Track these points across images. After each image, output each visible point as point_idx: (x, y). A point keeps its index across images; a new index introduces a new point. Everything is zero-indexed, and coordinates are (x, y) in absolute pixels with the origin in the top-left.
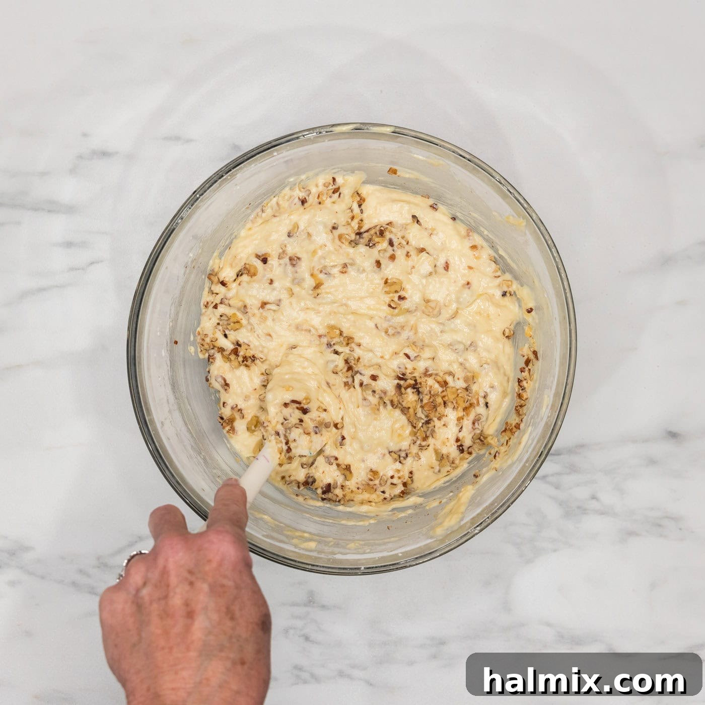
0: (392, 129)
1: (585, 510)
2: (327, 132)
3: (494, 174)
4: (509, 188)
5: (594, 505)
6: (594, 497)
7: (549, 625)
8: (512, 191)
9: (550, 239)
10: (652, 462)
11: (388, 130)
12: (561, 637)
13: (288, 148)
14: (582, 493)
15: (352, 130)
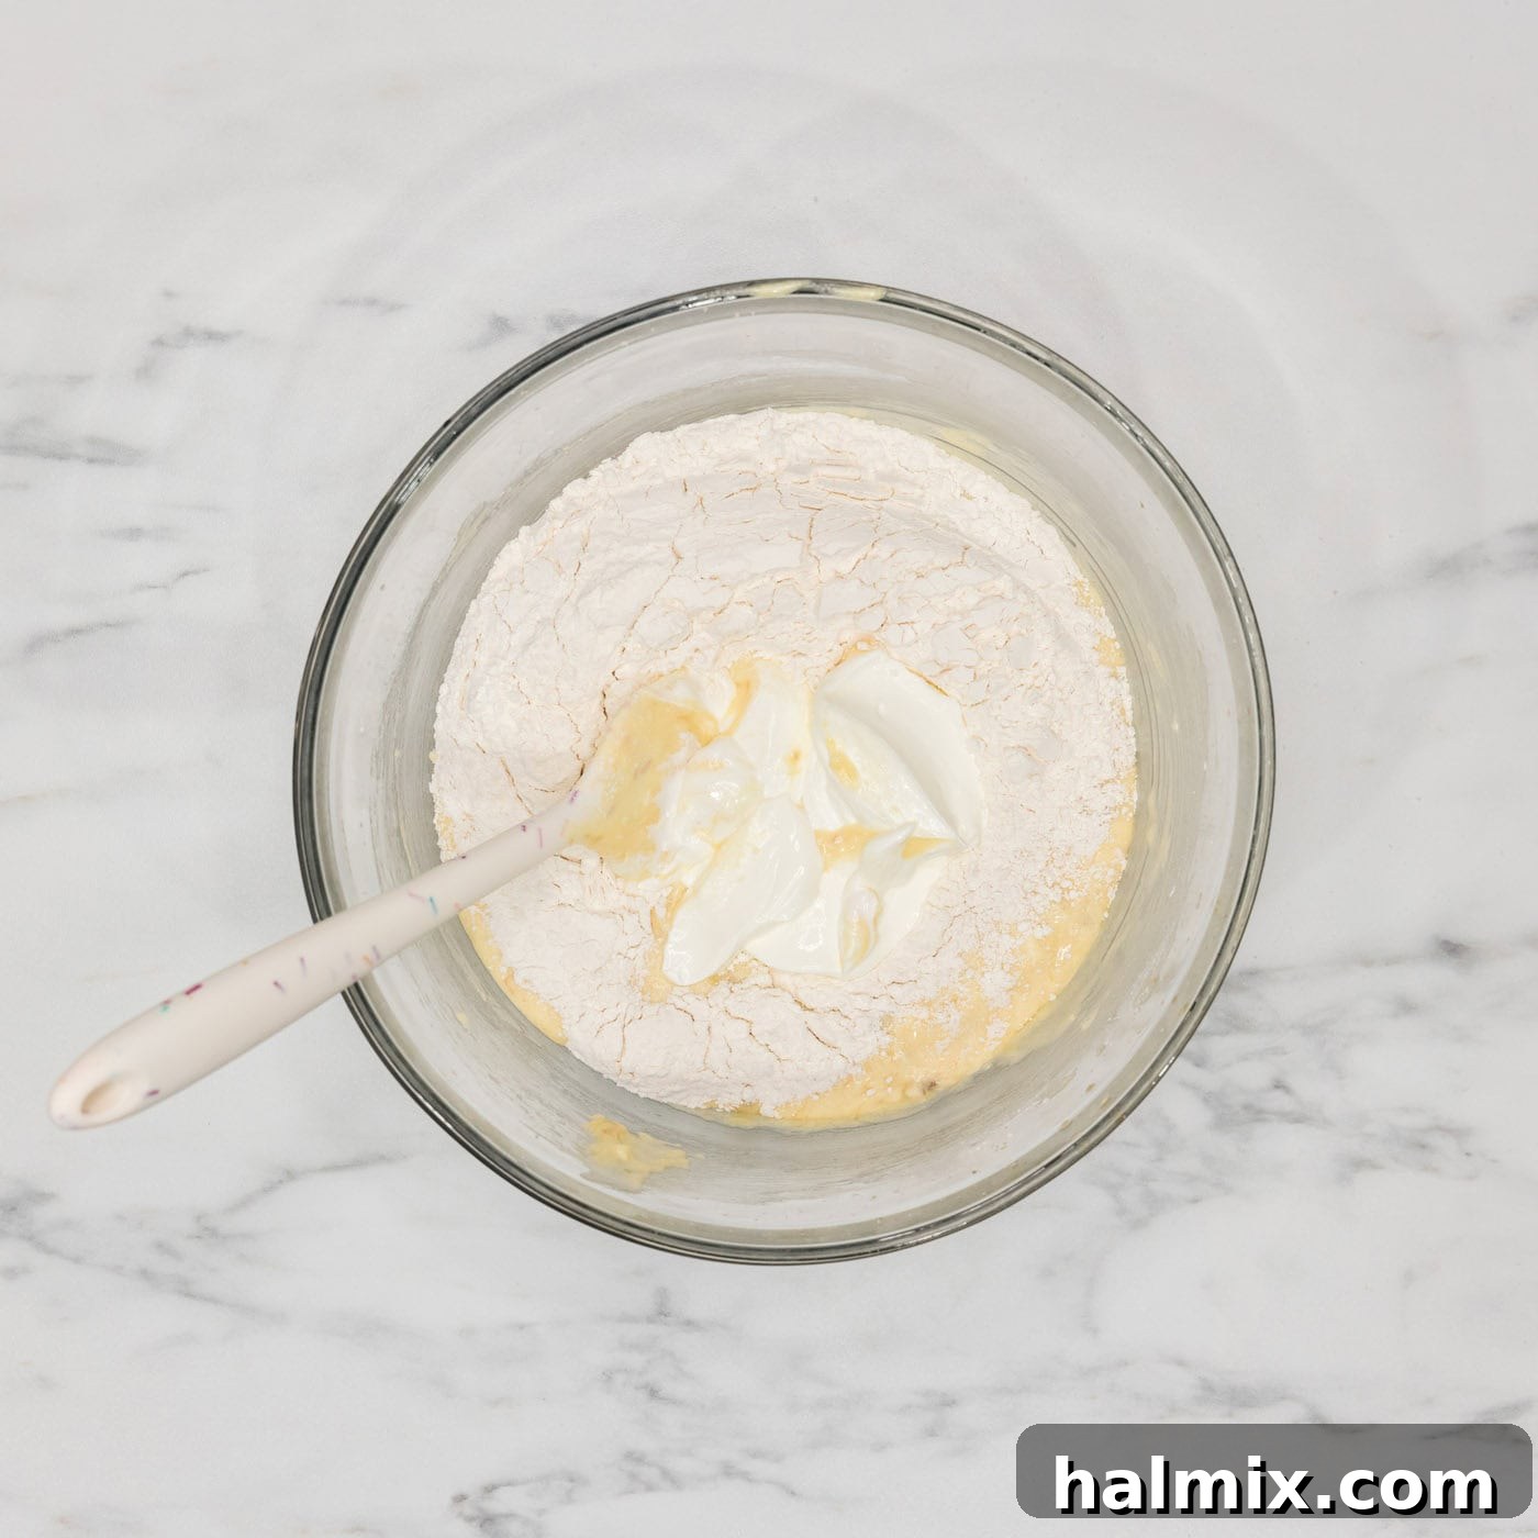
0: (880, 293)
1: (1260, 1111)
2: (739, 297)
3: (1101, 394)
4: (1132, 426)
5: (1280, 1101)
6: (1279, 1085)
7: (1181, 1363)
8: (1140, 434)
9: (1221, 540)
10: (1406, 1007)
11: (871, 295)
12: (1208, 1390)
13: (653, 330)
14: (1252, 1076)
15: (794, 293)
